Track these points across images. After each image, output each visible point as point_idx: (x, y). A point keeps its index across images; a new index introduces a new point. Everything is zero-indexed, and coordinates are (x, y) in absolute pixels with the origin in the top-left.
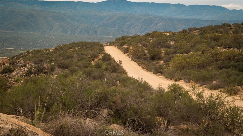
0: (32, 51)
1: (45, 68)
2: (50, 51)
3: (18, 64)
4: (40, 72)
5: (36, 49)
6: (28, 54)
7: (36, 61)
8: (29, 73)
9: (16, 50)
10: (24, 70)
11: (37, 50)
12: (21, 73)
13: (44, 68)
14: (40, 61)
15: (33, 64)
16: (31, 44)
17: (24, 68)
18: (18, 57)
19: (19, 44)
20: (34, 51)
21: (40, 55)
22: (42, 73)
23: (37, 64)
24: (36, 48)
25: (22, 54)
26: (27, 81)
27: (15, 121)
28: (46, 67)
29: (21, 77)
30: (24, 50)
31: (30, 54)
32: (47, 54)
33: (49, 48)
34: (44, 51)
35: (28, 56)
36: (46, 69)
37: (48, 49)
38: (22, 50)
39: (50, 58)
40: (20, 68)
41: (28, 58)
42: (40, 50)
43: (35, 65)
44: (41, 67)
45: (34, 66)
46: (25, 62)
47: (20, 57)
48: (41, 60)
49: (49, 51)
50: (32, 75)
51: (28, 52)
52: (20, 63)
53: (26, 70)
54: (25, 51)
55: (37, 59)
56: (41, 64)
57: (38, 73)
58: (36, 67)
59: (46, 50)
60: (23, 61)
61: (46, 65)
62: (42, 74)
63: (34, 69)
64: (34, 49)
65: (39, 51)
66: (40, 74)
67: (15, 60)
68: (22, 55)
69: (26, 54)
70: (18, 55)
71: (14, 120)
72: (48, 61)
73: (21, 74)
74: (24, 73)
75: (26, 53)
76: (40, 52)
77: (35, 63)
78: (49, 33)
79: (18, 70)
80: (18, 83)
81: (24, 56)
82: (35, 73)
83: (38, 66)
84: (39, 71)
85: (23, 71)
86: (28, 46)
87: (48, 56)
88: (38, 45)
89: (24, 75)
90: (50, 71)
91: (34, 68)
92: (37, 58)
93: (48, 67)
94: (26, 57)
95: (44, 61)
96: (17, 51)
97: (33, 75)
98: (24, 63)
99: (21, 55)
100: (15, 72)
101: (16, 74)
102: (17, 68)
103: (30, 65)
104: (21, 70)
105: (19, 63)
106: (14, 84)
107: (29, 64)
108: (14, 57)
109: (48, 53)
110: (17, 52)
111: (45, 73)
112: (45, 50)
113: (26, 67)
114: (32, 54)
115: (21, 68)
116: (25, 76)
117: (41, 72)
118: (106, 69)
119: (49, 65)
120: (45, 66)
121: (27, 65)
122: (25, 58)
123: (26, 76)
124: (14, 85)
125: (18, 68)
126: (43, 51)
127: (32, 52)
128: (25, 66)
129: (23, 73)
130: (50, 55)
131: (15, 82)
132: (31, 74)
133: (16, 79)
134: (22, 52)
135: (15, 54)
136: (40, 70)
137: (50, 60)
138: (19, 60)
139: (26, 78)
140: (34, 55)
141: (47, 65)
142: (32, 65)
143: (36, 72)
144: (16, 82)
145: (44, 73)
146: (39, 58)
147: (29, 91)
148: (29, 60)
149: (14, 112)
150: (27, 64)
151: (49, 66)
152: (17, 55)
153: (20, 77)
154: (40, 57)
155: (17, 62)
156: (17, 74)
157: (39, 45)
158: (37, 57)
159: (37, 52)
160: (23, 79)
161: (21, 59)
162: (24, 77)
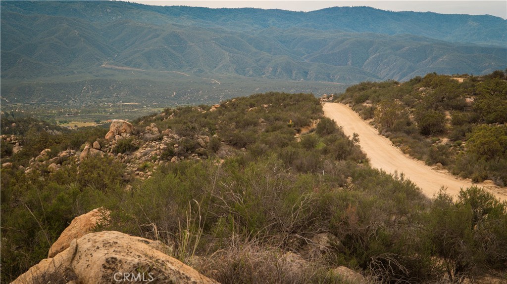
0: (174, 108)
1: (200, 145)
2: (211, 110)
3: (147, 136)
4: (190, 152)
5: (184, 105)
6: (166, 114)
7: (183, 130)
8: (168, 154)
9: (143, 107)
10: (159, 148)
11: (185, 108)
12: (153, 153)
13: (199, 144)
14: (191, 130)
15: (176, 136)
16: (173, 96)
17: (159, 144)
18: (147, 120)
19: (149, 94)
20: (180, 109)
21: (191, 117)
22: (193, 155)
23: (185, 136)
24: (183, 103)
25: (155, 114)
26: (163, 171)
27: (144, 248)
28: (203, 144)
29: (153, 161)
30: (160, 106)
31: (171, 116)
32: (205, 116)
33: (209, 105)
34: (199, 110)
35: (167, 118)
36: (202, 147)
37: (207, 106)
38: (155, 107)
39: (210, 123)
40: (150, 143)
41: (167, 123)
42: (192, 108)
43: (181, 137)
44: (192, 142)
45: (178, 139)
46: (160, 131)
47: (151, 121)
48: (193, 128)
49: (209, 110)
50: (173, 159)
51: (167, 112)
52: (151, 134)
53: (162, 147)
54: (162, 110)
55: (185, 126)
56: (193, 136)
57: (186, 154)
58: (182, 142)
59: (203, 108)
60: (157, 129)
61: (202, 138)
62: (193, 156)
63: (179, 145)
64: (179, 106)
65: (188, 110)
66: (190, 157)
67: (142, 126)
68: (154, 118)
69: (164, 114)
70: (147, 116)
71: (142, 246)
72: (207, 129)
73: (153, 156)
74: (158, 153)
75: (163, 112)
76: (191, 111)
77: (180, 135)
78: (209, 73)
79: (146, 147)
80: (146, 172)
81: (158, 119)
82: (179, 155)
83: (187, 141)
84: (187, 150)
85: (156, 150)
86: (167, 98)
87: (206, 120)
88: (188, 97)
89: (159, 157)
90: (211, 150)
91: (178, 143)
92: (185, 123)
93: (206, 142)
94: (162, 120)
95: (199, 130)
96: (145, 108)
97: (176, 157)
98: (158, 134)
99: (152, 116)
100: (141, 150)
101: (142, 154)
102: (144, 143)
103: (172, 137)
104: (154, 146)
105: (149, 132)
106: (138, 174)
107: (168, 135)
108: (139, 120)
109: (208, 115)
110: (146, 111)
111: (200, 155)
112: (200, 109)
113: (163, 142)
114: (175, 115)
115: (153, 144)
116: (160, 159)
117: (192, 152)
118: (325, 152)
119: (208, 138)
120: (200, 140)
121: (165, 138)
122: (161, 122)
123: (162, 159)
124: (138, 177)
125: (147, 143)
126: (196, 110)
127: (174, 111)
128: (161, 139)
129: (156, 154)
130: (211, 119)
131: (141, 171)
132: (173, 156)
133: (141, 165)
134: (156, 110)
135: (142, 115)
136: (190, 149)
137: (210, 129)
138: (148, 127)
139: (161, 164)
140: (179, 117)
141: (205, 138)
142: (174, 138)
143: (182, 152)
144: (143, 171)
145: (198, 154)
146: (189, 123)
147: (171, 189)
148: (170, 127)
149: (144, 232)
150: (166, 135)
151: (208, 141)
152: (144, 117)
153: (151, 161)
154: (192, 122)
155: (144, 130)
156: (145, 154)
157: (189, 98)
158: (185, 121)
159: (184, 112)
160: (156, 165)
161: (152, 124)
162: (159, 161)
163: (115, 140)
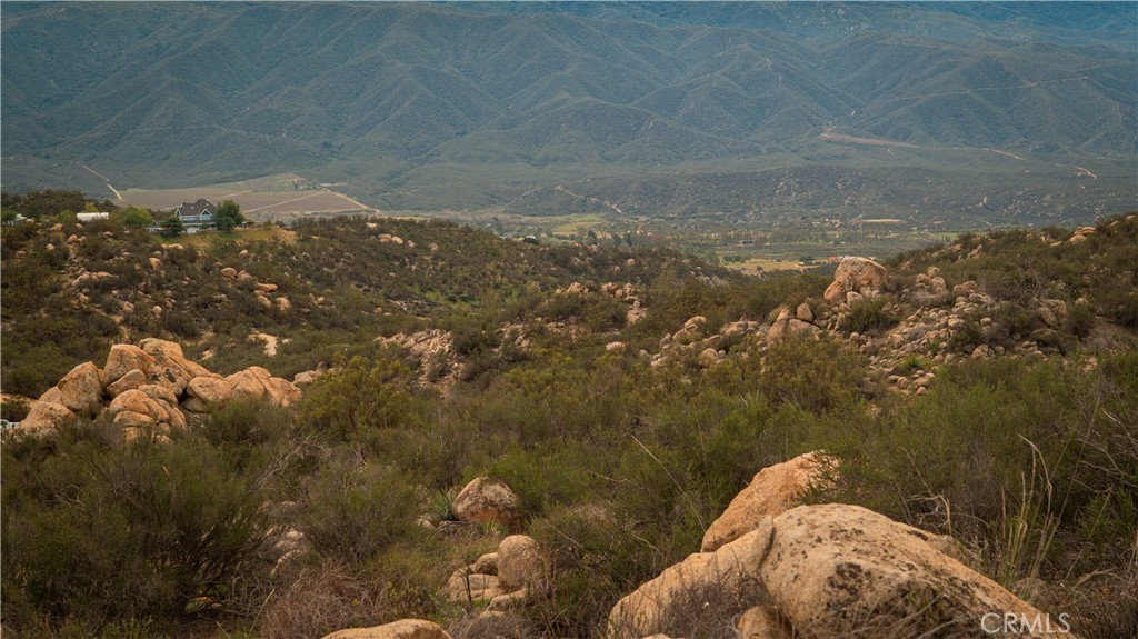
0: (982, 234)
1: (1043, 321)
2: (1073, 239)
3: (920, 295)
4: (1018, 336)
5: (1006, 227)
6: (964, 247)
7: (1004, 286)
8: (967, 338)
9: (909, 230)
10: (946, 325)
11: (1009, 235)
12: (932, 334)
13: (1041, 319)
14: (1022, 286)
15: (987, 299)
16: (981, 204)
17: (947, 314)
18: (920, 259)
19: (925, 200)
20: (996, 236)
21: (1024, 256)
22: (1027, 343)
23: (1008, 299)
24: (1004, 222)
25: (939, 247)
26: (952, 375)
27: (922, 551)
28: (1051, 318)
29: (929, 353)
30: (949, 229)
31: (975, 251)
32: (1058, 254)
33: (1067, 228)
34: (1043, 238)
35: (964, 256)
36: (1049, 326)
37: (1063, 230)
38: (938, 229)
39: (1069, 271)
40: (925, 313)
41: (966, 267)
42: (1025, 233)
43: (997, 301)
44: (1024, 314)
45: (992, 306)
46: (949, 286)
47: (928, 263)
48: (1028, 281)
49: (1068, 238)
50: (977, 350)
51: (967, 242)
52: (929, 291)
53: (951, 323)
54: (954, 237)
55: (1008, 276)
56: (1026, 300)
57: (1009, 341)
58: (1000, 311)
59: (1054, 234)
60: (942, 281)
61: (1049, 305)
62: (1027, 347)
63: (993, 320)
64: (995, 228)
65: (1017, 238)
66: (1017, 348)
67: (906, 274)
68: (935, 254)
69: (958, 247)
70: (919, 251)
71: (917, 545)
72: (1061, 285)
73: (931, 341)
74: (942, 336)
75: (956, 243)
76: (1024, 241)
77: (997, 295)
78: (1070, 153)
79: (916, 321)
80: (915, 379)
81: (945, 258)
82: (993, 341)
83: (1012, 311)
84: (1013, 332)
85: (939, 328)
86: (967, 210)
87: (1062, 264)
88: (1016, 208)
89: (944, 344)
90: (1069, 335)
91: (992, 315)
92: (1009, 269)
93: (1058, 315)
94: (953, 261)
95: (1043, 285)
96: (915, 233)
97: (985, 348)
98: (945, 293)
99: (932, 251)
100: (904, 328)
101: (906, 336)
102: (912, 313)
103: (976, 300)
104: (933, 320)
105: (922, 287)
106: (895, 381)
107: (967, 295)
108: (901, 259)
109: (1064, 251)
110: (916, 238)
111: (1042, 344)
112: (1045, 236)
113: (955, 310)
114: (986, 249)
115: (932, 314)
116: (946, 350)
117: (1024, 337)
119: (1063, 306)
120: (1044, 309)
121: (961, 302)
122: (952, 266)
123: (951, 349)
124: (894, 388)
125: (919, 311)
126: (1036, 238)
127: (983, 241)
128: (950, 303)
129: (938, 337)
130: (1072, 261)
131: (901, 374)
132: (976, 345)
133: (903, 362)
134: (940, 237)
135: (907, 249)
136: (1018, 330)
137: (1069, 284)
138: (922, 276)
139: (950, 361)
140: (995, 254)
141: (1057, 305)
142: (981, 303)
143: (1000, 337)
144: (906, 376)
145: (1038, 341)
146: (1019, 270)
147: (981, 420)
148: (972, 278)
149: (915, 512)
150: (962, 295)
151: (1064, 312)
152: (912, 253)
153: (925, 353)
154: (1025, 268)
155: (914, 282)
156: (912, 338)
157: (1019, 211)
158: (1009, 264)
159: (1006, 243)
160: (936, 363)
161: (932, 270)
162: (944, 355)
163: (846, 302)
